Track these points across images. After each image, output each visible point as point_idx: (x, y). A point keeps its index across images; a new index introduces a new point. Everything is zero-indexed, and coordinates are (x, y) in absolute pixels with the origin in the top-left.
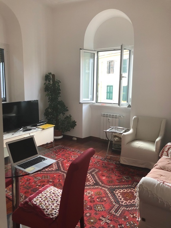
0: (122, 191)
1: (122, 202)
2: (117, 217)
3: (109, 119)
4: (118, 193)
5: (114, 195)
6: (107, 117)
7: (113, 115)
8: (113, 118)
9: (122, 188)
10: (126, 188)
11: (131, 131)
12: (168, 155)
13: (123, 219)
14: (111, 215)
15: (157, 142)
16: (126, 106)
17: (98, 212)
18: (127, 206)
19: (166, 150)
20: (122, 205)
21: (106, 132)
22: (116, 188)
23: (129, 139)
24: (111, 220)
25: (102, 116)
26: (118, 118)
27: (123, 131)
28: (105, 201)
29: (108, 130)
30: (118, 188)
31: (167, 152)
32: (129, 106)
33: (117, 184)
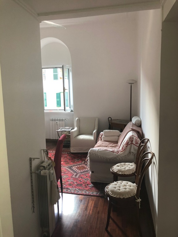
0: (76, 167)
1: (78, 171)
2: (77, 178)
3: (57, 123)
4: (74, 168)
5: (72, 170)
6: (55, 121)
7: (60, 119)
8: (60, 121)
9: (76, 165)
10: (79, 165)
11: (76, 129)
12: (101, 140)
13: (81, 178)
14: (73, 178)
15: (94, 133)
16: (70, 111)
17: (65, 179)
18: (81, 173)
19: (100, 136)
20: (79, 173)
21: (58, 131)
22: (72, 166)
23: (75, 134)
24: (74, 180)
25: (50, 120)
26: (64, 121)
27: (71, 129)
28: (67, 173)
29: (59, 130)
30: (73, 166)
31: (101, 138)
32: (72, 111)
33: (72, 164)
